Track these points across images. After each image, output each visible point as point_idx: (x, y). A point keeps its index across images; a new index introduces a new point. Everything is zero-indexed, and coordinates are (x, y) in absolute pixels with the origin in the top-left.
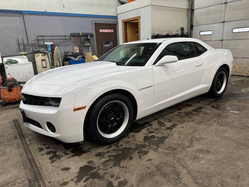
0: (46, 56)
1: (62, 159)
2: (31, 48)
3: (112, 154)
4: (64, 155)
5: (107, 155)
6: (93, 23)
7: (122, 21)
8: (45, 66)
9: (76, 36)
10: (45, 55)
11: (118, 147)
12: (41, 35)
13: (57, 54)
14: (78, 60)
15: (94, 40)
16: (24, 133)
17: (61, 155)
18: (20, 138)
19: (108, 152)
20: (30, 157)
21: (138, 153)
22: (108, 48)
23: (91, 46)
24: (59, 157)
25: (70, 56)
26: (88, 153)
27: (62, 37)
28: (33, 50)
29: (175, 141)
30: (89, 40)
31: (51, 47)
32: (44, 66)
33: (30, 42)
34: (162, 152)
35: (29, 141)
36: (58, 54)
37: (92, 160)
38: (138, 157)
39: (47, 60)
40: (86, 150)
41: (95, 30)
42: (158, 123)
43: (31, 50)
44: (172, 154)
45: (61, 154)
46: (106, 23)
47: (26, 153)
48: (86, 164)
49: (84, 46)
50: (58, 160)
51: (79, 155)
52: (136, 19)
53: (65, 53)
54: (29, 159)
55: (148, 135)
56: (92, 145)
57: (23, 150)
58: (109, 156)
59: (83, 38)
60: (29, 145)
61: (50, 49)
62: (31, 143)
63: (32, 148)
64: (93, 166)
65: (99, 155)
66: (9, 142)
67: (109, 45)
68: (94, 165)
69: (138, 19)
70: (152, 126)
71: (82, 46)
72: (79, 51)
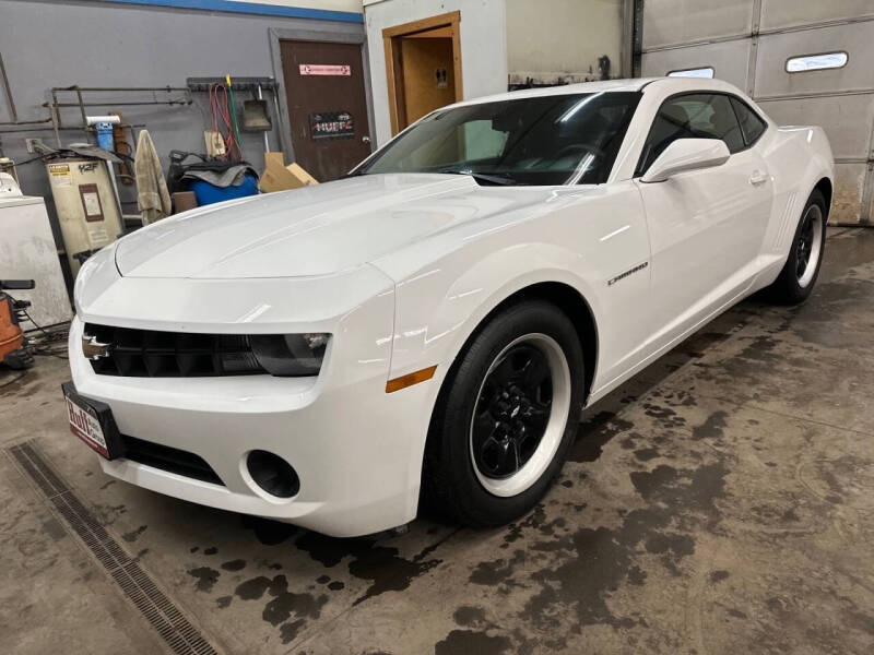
0: (99, 170)
1: (328, 610)
2: (28, 141)
3: (544, 564)
4: (330, 594)
5: (522, 572)
6: (273, 41)
7: (385, 32)
8: (98, 212)
9: (213, 90)
10: (94, 166)
11: (547, 530)
12: (69, 86)
13: (148, 160)
14: (231, 186)
15: (281, 106)
16: (86, 504)
17: (315, 594)
18: (75, 528)
19: (520, 557)
20: (166, 618)
21: (652, 549)
22: (332, 138)
23: (269, 129)
24: (311, 606)
25: (192, 167)
26: (434, 571)
27: (157, 92)
28: (35, 149)
29: (763, 480)
30: (263, 103)
31: (114, 137)
32: (94, 211)
33: (23, 116)
34: (745, 533)
35: (130, 538)
36: (153, 160)
37: (471, 602)
38: (662, 570)
39: (104, 188)
40: (417, 558)
41: (283, 66)
42: (647, 413)
43: (30, 149)
44: (789, 538)
45: (312, 587)
46: (322, 38)
47: (139, 602)
48: (454, 626)
49: (244, 130)
50: (309, 620)
51: (400, 584)
52: (444, 22)
53: (174, 160)
54: (166, 633)
55: (641, 467)
56: (430, 532)
57: (116, 585)
58: (536, 577)
59: (238, 100)
60: (137, 560)
61: (107, 142)
62: (145, 552)
63: (157, 574)
64: (492, 633)
65: (486, 574)
66: (32, 554)
67: (338, 127)
68: (492, 626)
69: (450, 22)
70: (633, 430)
71: (235, 130)
72: (227, 150)
